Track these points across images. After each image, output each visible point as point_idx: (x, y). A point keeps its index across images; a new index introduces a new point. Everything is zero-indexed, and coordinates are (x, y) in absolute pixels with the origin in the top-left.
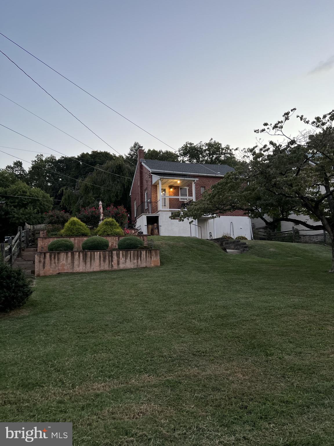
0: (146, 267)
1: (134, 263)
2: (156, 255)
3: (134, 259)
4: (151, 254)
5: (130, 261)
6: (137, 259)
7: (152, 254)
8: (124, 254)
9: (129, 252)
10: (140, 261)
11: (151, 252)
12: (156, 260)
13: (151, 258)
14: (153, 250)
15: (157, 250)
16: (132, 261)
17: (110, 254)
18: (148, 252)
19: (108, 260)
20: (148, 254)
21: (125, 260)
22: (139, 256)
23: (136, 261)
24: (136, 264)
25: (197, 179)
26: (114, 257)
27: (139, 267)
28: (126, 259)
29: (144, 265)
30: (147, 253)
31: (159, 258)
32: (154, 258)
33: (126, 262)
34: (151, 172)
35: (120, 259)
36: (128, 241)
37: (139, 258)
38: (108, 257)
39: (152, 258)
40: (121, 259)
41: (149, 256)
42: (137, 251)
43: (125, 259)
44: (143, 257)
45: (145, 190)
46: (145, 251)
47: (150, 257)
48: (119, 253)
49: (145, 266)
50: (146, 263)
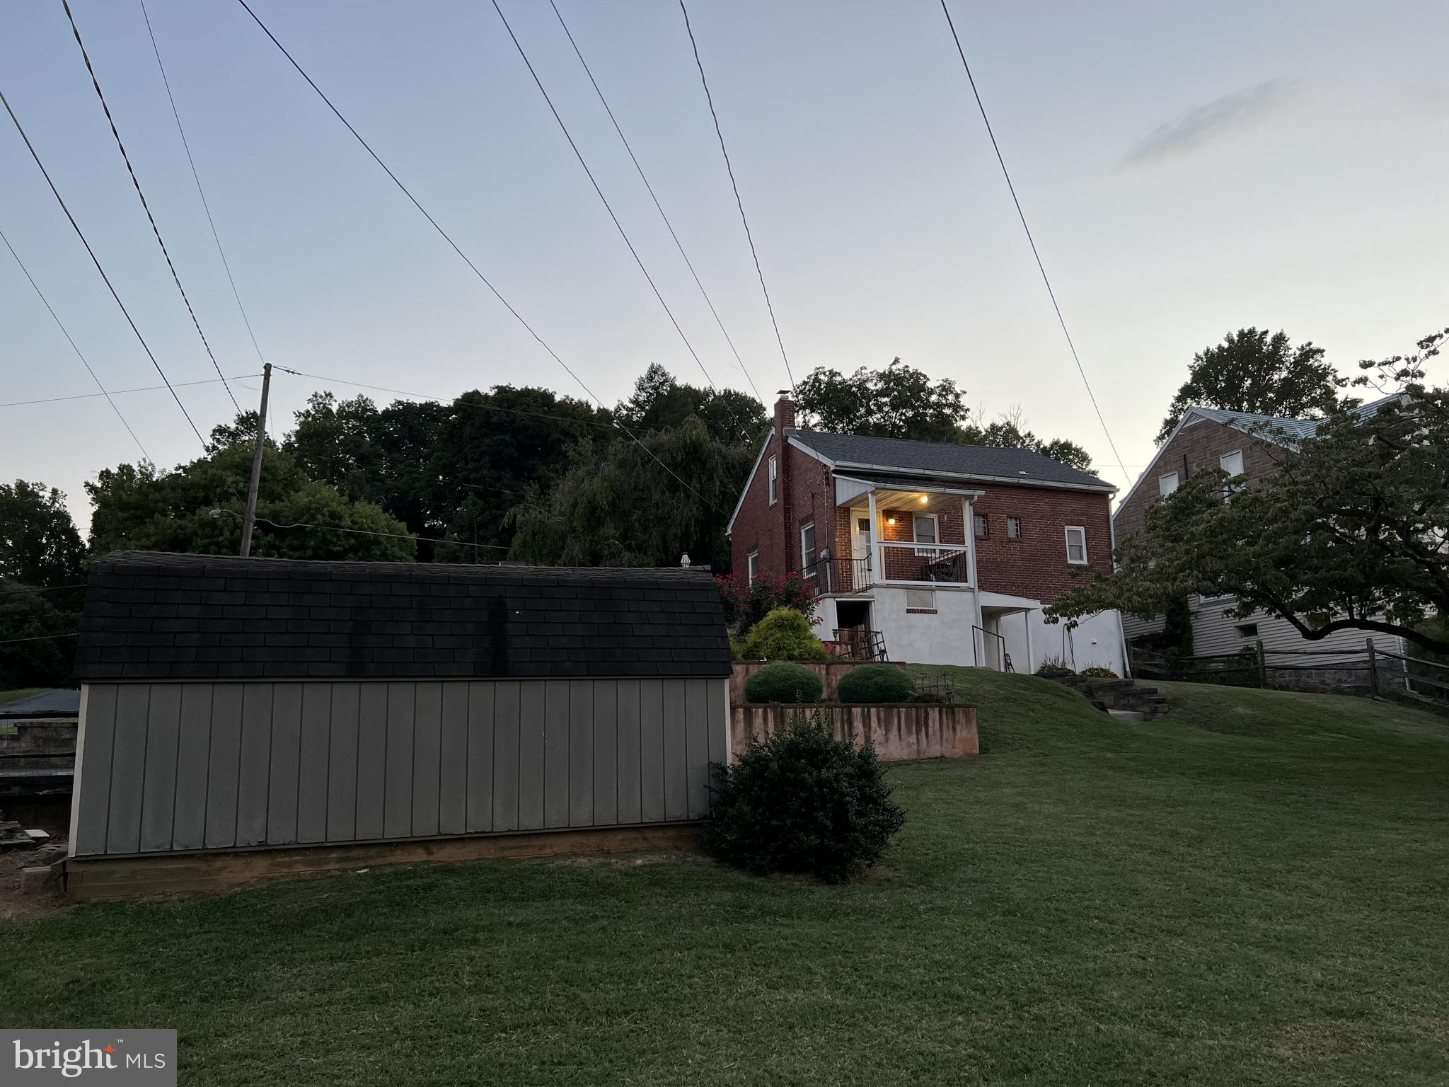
0: (942, 757)
1: (909, 745)
2: (968, 722)
3: (909, 732)
4: (954, 720)
5: (898, 738)
6: (918, 733)
7: (957, 719)
8: (882, 716)
9: (895, 711)
10: (925, 739)
11: (953, 713)
12: (969, 736)
13: (954, 729)
14: (959, 706)
15: (969, 706)
16: (903, 737)
17: (845, 717)
18: (946, 713)
19: (840, 734)
20: (947, 718)
21: (886, 733)
22: (921, 724)
23: (913, 739)
24: (915, 747)
25: (982, 493)
26: (855, 724)
27: (922, 756)
28: (888, 731)
29: (935, 750)
30: (944, 717)
31: (974, 730)
32: (962, 732)
33: (887, 740)
34: (833, 468)
35: (873, 730)
36: (880, 679)
37: (923, 728)
38: (839, 724)
39: (958, 731)
40: (875, 732)
41: (948, 726)
42: (916, 707)
43: (884, 732)
44: (933, 727)
45: (804, 521)
46: (937, 710)
47: (951, 726)
48: (869, 712)
49: (939, 755)
50: (942, 744)
